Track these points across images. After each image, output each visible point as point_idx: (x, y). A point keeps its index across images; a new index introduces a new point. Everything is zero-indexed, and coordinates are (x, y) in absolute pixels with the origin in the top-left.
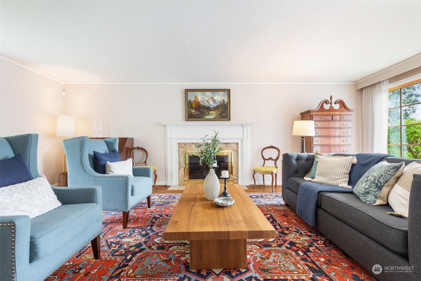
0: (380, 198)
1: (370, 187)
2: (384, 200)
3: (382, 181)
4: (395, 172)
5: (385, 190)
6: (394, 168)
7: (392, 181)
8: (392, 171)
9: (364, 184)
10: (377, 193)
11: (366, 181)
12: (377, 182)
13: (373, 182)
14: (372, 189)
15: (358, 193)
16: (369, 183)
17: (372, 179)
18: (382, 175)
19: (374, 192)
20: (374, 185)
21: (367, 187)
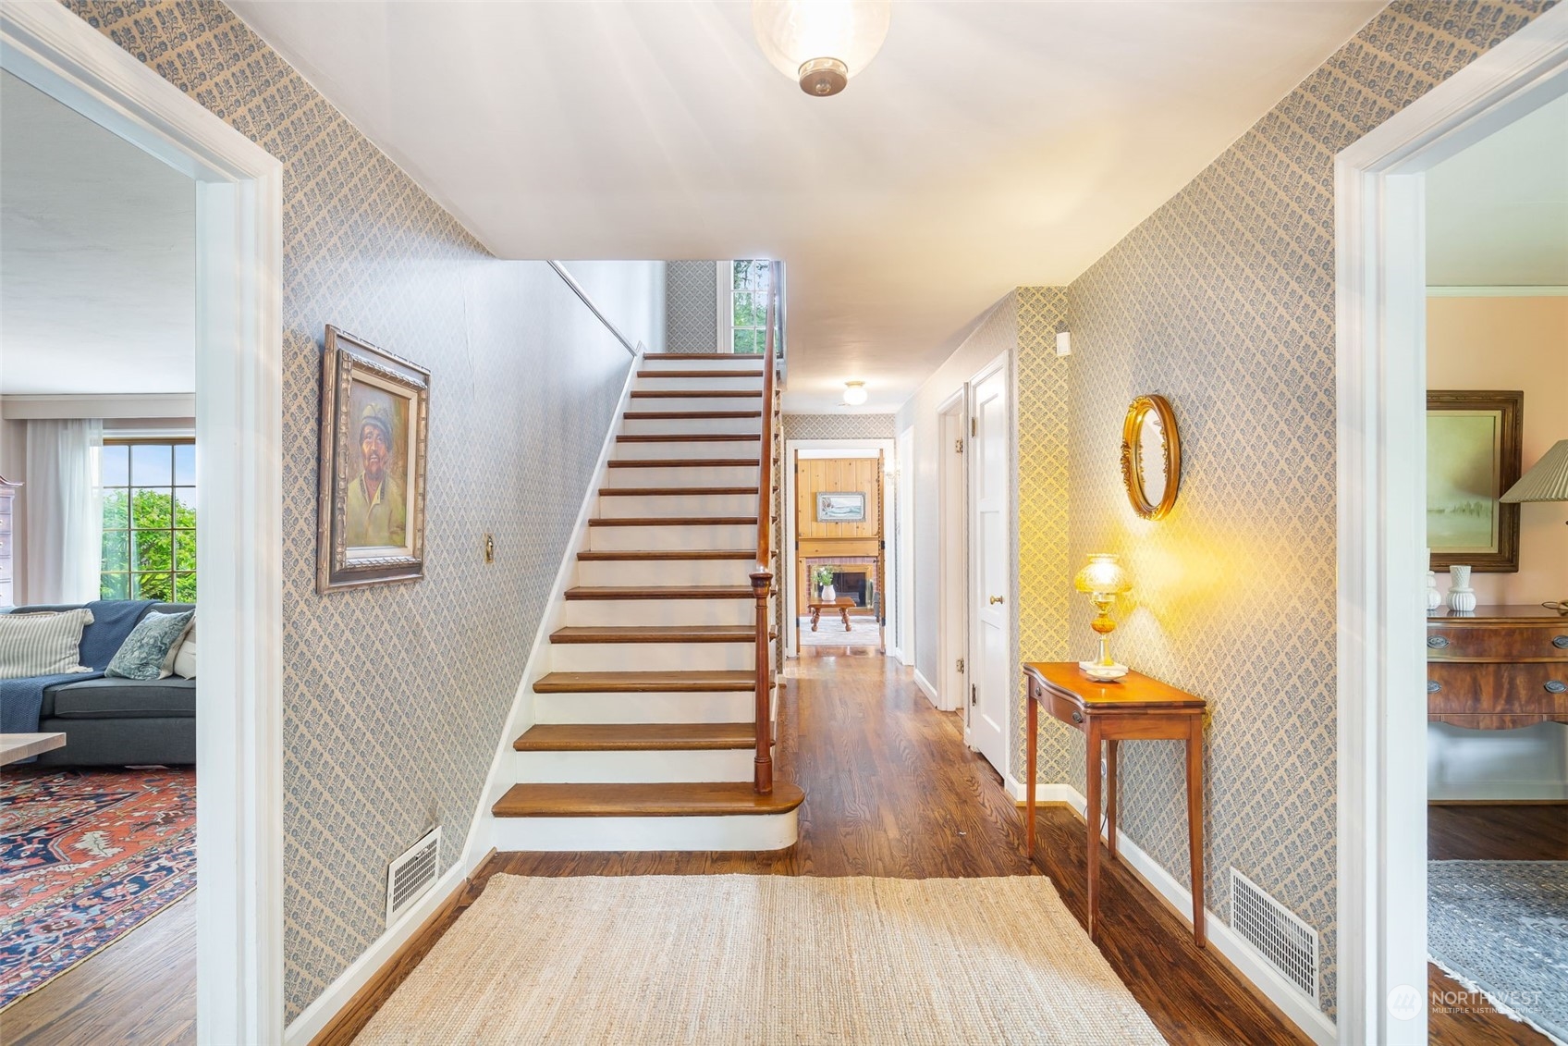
0: (165, 667)
1: (149, 654)
2: (169, 671)
3: (167, 641)
4: (184, 624)
5: (171, 653)
6: (182, 620)
7: (180, 638)
8: (181, 624)
9: (136, 654)
10: (161, 660)
11: (140, 647)
12: (159, 644)
13: (154, 646)
14: (153, 656)
15: (124, 670)
16: (146, 649)
17: (152, 641)
18: (166, 633)
19: (157, 660)
20: (155, 651)
21: (144, 655)
